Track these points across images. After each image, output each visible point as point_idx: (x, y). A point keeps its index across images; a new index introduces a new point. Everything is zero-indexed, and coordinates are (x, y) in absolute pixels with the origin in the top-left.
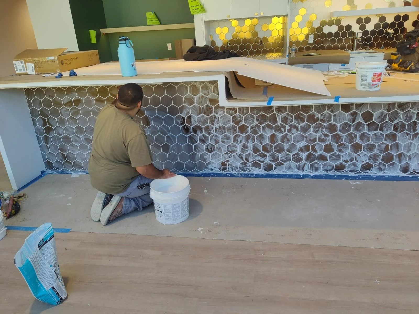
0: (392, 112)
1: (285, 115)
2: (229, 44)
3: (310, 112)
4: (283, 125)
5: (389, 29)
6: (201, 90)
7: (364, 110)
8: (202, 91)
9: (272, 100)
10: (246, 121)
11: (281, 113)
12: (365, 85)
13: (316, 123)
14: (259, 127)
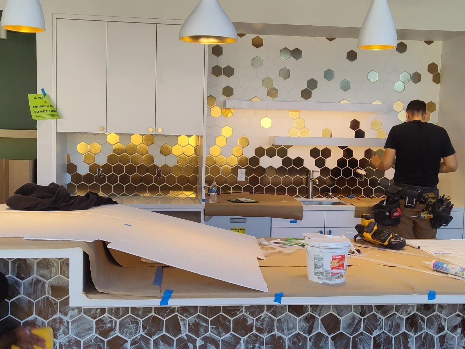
0: (368, 317)
1: (196, 319)
2: (100, 172)
3: (238, 313)
4: (191, 337)
5: (358, 168)
6: (35, 269)
7: (325, 313)
8: (38, 271)
9: (170, 297)
10: (122, 330)
11: (187, 315)
12: (322, 273)
13: (249, 335)
14: (147, 341)
